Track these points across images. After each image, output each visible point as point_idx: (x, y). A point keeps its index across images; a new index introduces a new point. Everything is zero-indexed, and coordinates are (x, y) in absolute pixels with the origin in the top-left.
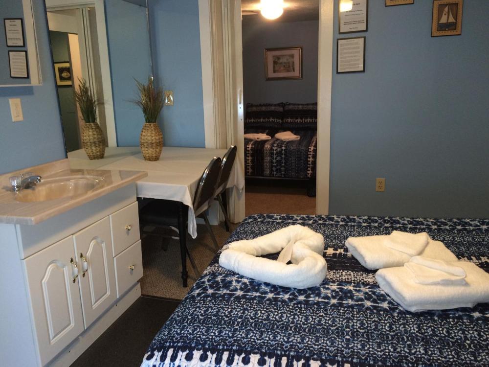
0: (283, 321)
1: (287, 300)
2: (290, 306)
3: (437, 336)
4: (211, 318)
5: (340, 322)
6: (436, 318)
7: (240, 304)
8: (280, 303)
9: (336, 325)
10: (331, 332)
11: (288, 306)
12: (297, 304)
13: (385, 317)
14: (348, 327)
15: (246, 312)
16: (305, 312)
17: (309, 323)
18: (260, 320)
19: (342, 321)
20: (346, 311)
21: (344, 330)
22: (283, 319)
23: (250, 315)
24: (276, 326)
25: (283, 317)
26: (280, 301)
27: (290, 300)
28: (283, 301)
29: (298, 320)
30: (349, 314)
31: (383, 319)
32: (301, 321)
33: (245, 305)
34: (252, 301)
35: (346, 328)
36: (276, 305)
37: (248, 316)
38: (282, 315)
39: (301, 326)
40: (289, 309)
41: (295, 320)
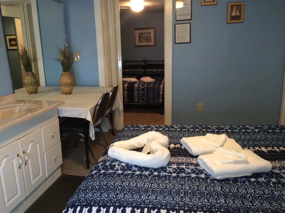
0: (145, 187)
1: (147, 175)
2: (149, 178)
3: (231, 192)
4: (103, 187)
5: (178, 187)
6: (231, 182)
7: (120, 178)
8: (143, 177)
9: (176, 188)
10: (172, 192)
11: (148, 178)
12: (153, 177)
13: (203, 183)
14: (182, 189)
15: (124, 183)
16: (158, 181)
17: (160, 188)
18: (132, 187)
19: (179, 186)
20: (181, 180)
21: (180, 191)
22: (145, 186)
23: (126, 185)
24: (141, 191)
25: (145, 185)
26: (143, 176)
27: (149, 175)
28: (145, 176)
29: (154, 186)
30: (183, 181)
31: (202, 184)
32: (155, 187)
33: (123, 179)
34: (127, 176)
35: (181, 190)
36: (141, 178)
37: (125, 185)
38: (144, 184)
39: (155, 190)
40: (149, 180)
41: (152, 187)
